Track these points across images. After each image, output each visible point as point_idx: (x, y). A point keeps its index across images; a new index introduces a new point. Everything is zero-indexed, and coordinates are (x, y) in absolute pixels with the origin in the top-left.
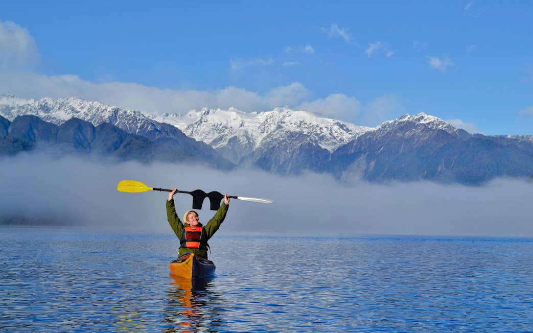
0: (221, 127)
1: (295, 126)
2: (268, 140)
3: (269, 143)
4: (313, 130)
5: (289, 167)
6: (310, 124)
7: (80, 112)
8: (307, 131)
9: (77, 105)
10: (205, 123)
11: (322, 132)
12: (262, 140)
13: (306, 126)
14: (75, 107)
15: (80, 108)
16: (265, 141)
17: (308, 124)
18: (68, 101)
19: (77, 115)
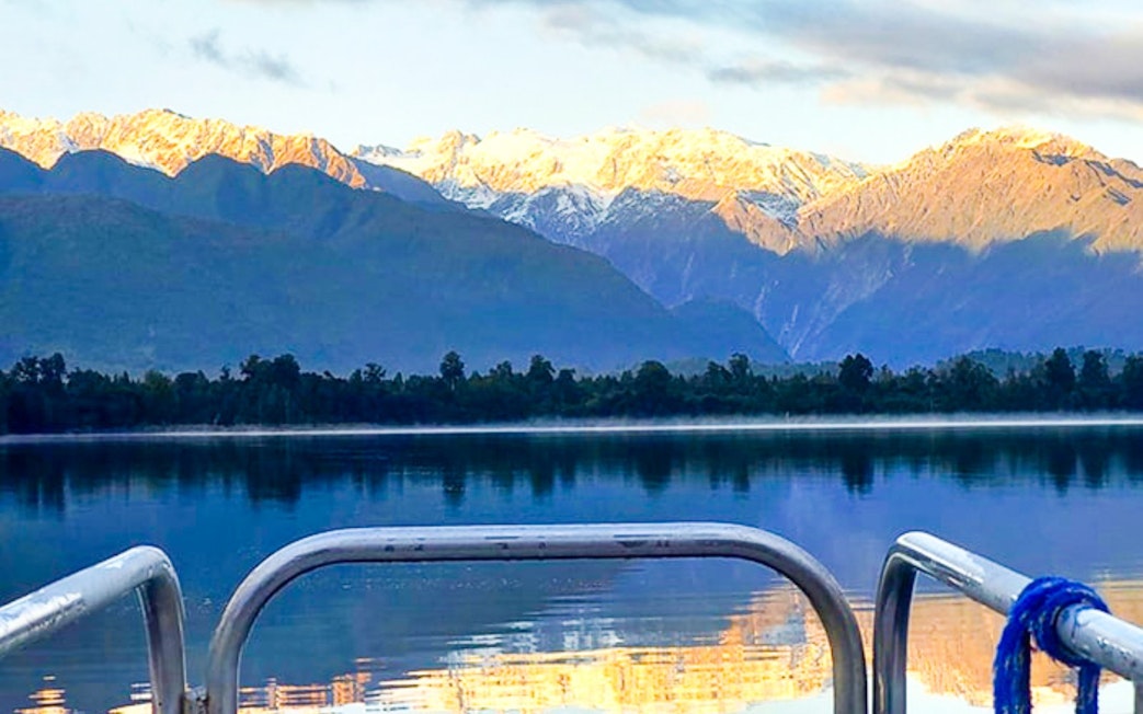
0: (503, 174)
1: (690, 166)
2: (628, 201)
3: (634, 211)
4: (737, 174)
5: (689, 266)
6: (729, 160)
7: (175, 145)
8: (723, 178)
9: (167, 127)
10: (464, 166)
11: (760, 180)
12: (612, 204)
13: (719, 164)
14: (163, 135)
15: (177, 136)
16: (620, 205)
17: (724, 159)
18: (144, 120)
19: (170, 152)
